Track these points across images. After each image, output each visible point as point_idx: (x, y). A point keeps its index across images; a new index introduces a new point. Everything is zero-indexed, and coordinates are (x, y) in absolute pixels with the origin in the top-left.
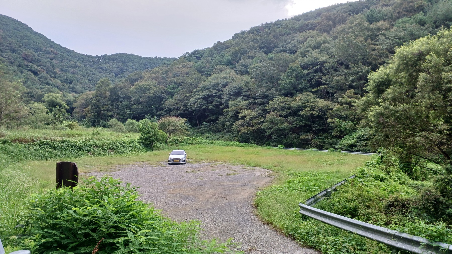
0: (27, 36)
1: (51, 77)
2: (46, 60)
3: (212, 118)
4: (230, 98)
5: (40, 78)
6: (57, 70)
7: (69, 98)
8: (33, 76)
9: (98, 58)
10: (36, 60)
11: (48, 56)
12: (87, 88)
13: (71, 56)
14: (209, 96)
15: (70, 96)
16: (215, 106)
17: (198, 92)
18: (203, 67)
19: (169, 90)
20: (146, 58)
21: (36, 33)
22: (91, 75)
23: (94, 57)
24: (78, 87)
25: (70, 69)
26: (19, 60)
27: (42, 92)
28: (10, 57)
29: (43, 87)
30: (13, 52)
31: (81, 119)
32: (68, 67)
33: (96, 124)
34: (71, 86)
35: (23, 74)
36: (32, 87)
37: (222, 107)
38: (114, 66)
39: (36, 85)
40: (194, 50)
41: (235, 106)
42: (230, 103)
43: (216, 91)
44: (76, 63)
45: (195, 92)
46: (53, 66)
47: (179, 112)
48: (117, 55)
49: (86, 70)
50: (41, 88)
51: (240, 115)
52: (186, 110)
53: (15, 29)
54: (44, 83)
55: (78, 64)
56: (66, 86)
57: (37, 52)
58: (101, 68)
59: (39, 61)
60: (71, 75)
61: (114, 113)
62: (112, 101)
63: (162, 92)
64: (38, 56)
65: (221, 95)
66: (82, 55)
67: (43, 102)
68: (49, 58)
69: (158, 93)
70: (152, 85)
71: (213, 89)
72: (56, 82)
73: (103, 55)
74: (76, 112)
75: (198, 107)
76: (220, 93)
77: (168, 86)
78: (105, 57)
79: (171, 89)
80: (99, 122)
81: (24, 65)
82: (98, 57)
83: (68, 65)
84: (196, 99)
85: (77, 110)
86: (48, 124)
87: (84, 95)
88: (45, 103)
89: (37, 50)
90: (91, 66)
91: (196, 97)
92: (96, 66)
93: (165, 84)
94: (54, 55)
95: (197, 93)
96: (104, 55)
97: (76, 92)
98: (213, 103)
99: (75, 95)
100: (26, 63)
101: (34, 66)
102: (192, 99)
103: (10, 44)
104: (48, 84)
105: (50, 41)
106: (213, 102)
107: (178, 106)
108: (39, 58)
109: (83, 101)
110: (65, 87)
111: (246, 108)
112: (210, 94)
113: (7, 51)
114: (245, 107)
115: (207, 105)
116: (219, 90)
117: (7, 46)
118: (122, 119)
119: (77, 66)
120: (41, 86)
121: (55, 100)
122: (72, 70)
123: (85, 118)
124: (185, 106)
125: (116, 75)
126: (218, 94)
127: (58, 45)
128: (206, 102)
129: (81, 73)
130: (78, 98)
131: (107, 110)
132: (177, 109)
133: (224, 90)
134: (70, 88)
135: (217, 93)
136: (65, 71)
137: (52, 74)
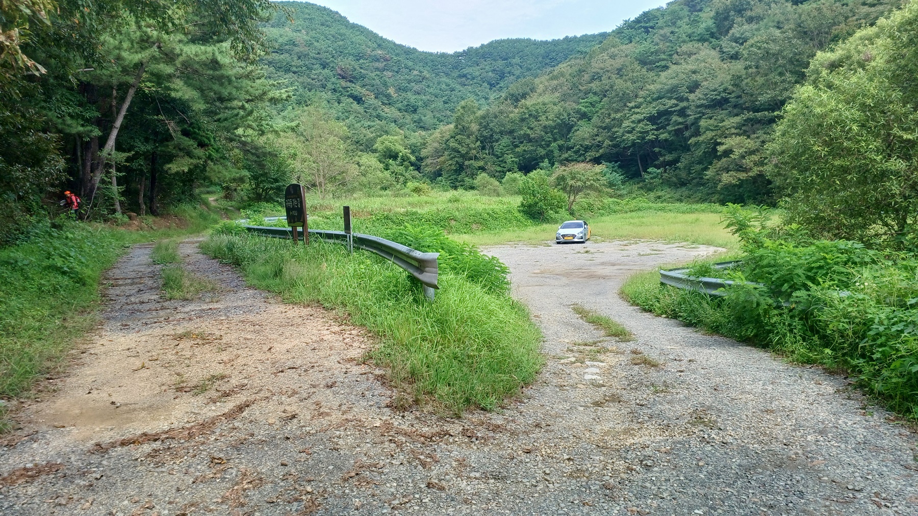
0: (341, 35)
1: (383, 104)
2: (373, 75)
3: (669, 158)
4: (704, 114)
5: (366, 108)
6: (391, 91)
7: (413, 141)
8: (355, 106)
9: (458, 57)
10: (358, 77)
11: (377, 64)
12: (443, 118)
13: (413, 60)
14: (661, 114)
15: (417, 137)
16: (673, 133)
17: (638, 107)
18: (652, 53)
19: (583, 109)
20: (546, 43)
21: (354, 27)
22: (448, 92)
23: (451, 56)
24: (428, 119)
25: (413, 84)
26: (333, 80)
27: (372, 133)
28: (321, 78)
29: (372, 124)
30: (324, 68)
31: (435, 176)
32: (409, 81)
33: (458, 184)
34: (416, 117)
35: (341, 105)
36: (356, 126)
37: (687, 134)
38: (487, 67)
39: (362, 122)
40: (641, 13)
41: (712, 130)
42: (703, 123)
43: (674, 101)
44: (420, 72)
45: (632, 108)
46: (385, 84)
47: (601, 151)
48: (491, 44)
49: (439, 83)
50: (369, 127)
51: (721, 149)
52: (615, 146)
53: (322, 25)
54: (374, 117)
55: (425, 73)
56: (409, 118)
57: (358, 60)
58: (465, 76)
59: (363, 77)
60: (414, 97)
61: (486, 163)
62: (481, 142)
63: (569, 115)
64: (361, 68)
65: (684, 109)
66: (431, 54)
67: (375, 151)
68: (377, 69)
69: (562, 117)
70: (551, 102)
71: (670, 98)
72: (390, 112)
73: (466, 49)
74: (427, 165)
75: (638, 138)
76: (683, 104)
77: (581, 100)
78: (469, 53)
79: (586, 107)
80: (463, 181)
81: (341, 89)
82: (457, 55)
83: (408, 77)
84: (633, 122)
85: (429, 161)
86: (385, 189)
87: (437, 134)
88: (377, 155)
89: (358, 57)
90: (447, 75)
91: (634, 117)
92: (455, 73)
93: (575, 98)
94: (385, 63)
95: (637, 110)
96: (468, 49)
97: (424, 128)
98: (669, 128)
99: (423, 133)
100: (343, 83)
101: (357, 89)
102: (626, 124)
103: (319, 53)
104: (379, 117)
105: (375, 36)
106: (668, 125)
107: (599, 139)
108: (362, 71)
109: (436, 145)
110: (407, 121)
111: (736, 131)
112: (662, 108)
113: (315, 67)
114: (733, 131)
115: (656, 132)
116: (681, 99)
117: (314, 58)
118: (500, 172)
119: (423, 79)
120: (369, 123)
121: (393, 148)
122: (416, 87)
123: (440, 175)
124: (612, 138)
125: (492, 86)
126: (678, 108)
127: (389, 42)
128: (654, 127)
129: (431, 90)
130: (429, 140)
131: (476, 158)
132: (598, 146)
133: (692, 96)
134: (415, 122)
135: (677, 105)
136: (405, 90)
137: (384, 98)
